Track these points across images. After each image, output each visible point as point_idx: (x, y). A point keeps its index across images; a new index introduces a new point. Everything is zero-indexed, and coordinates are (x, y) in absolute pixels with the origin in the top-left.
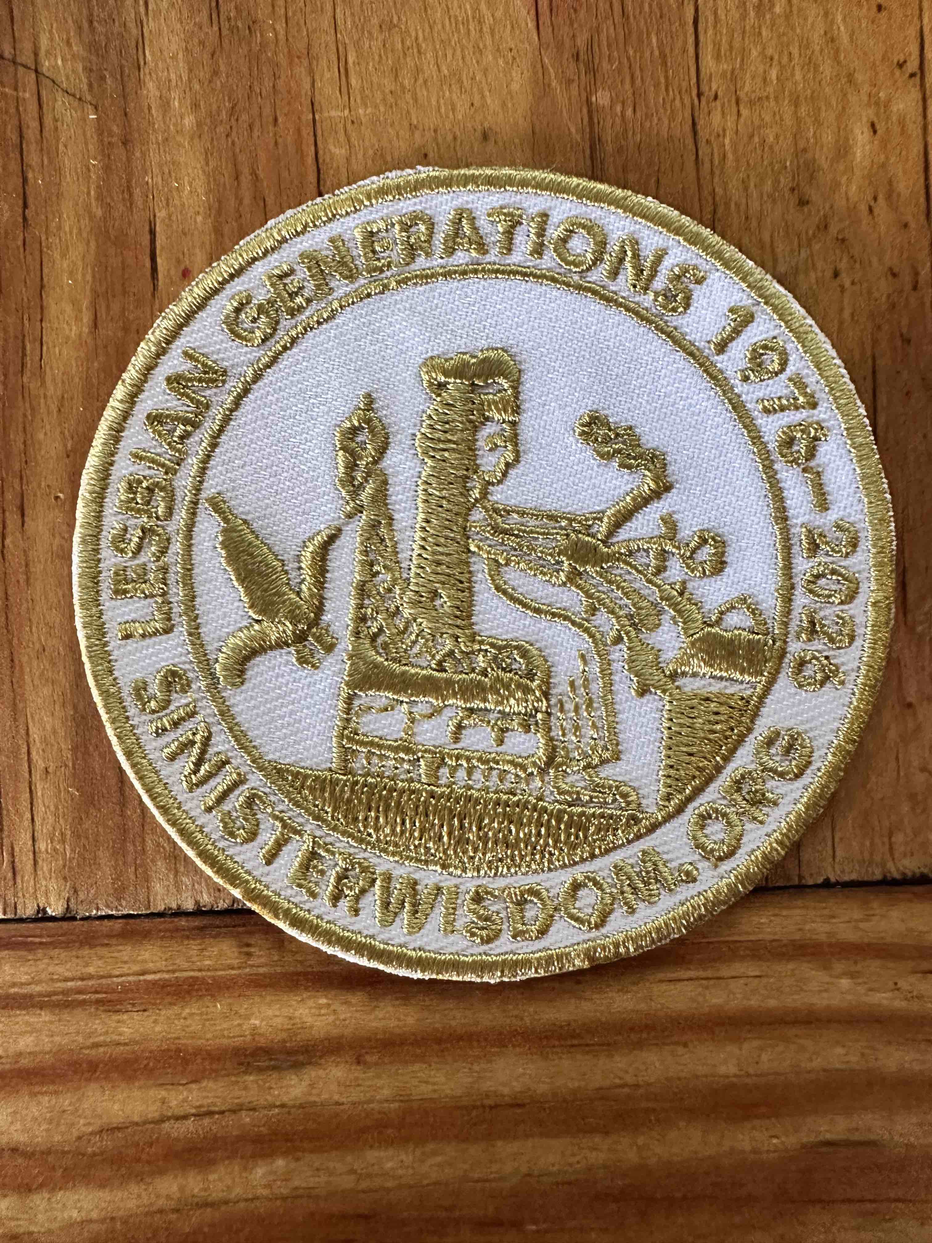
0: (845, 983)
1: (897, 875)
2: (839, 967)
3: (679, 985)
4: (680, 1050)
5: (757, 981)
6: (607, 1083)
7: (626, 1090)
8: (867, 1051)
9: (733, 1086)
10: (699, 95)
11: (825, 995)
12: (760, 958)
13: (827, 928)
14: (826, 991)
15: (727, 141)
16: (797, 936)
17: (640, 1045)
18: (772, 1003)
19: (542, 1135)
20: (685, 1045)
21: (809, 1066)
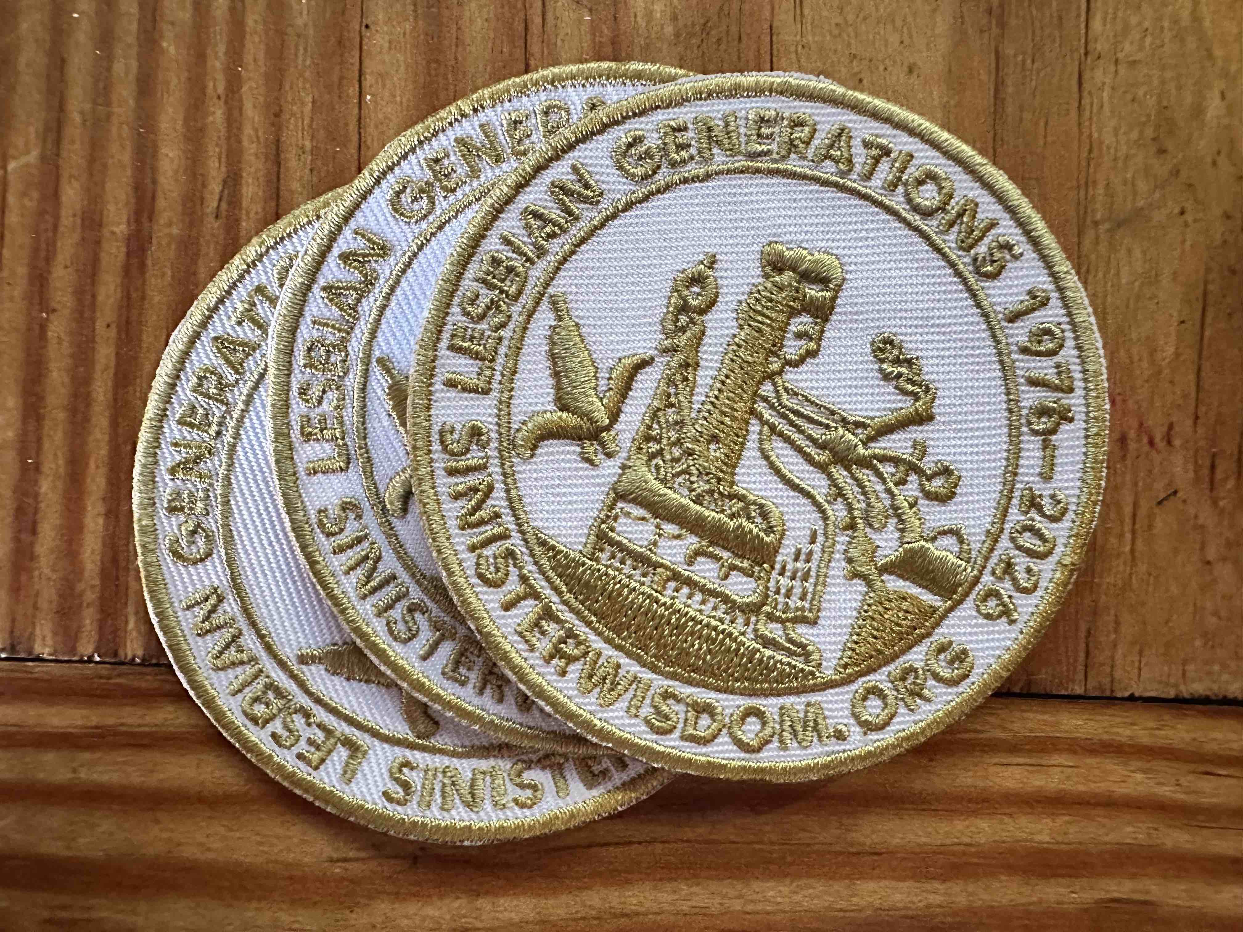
0: (1139, 776)
1: (1186, 695)
2: (1136, 764)
3: (1010, 769)
4: (1006, 819)
5: (1070, 770)
6: (948, 842)
7: (962, 848)
8: (1152, 831)
9: (1047, 851)
10: (1086, 54)
11: (1123, 785)
12: (1075, 752)
13: (1128, 732)
14: (1124, 782)
15: (1105, 94)
16: (1105, 737)
17: (975, 813)
18: (1081, 788)
19: (893, 878)
20: (1011, 815)
21: (1107, 839)
